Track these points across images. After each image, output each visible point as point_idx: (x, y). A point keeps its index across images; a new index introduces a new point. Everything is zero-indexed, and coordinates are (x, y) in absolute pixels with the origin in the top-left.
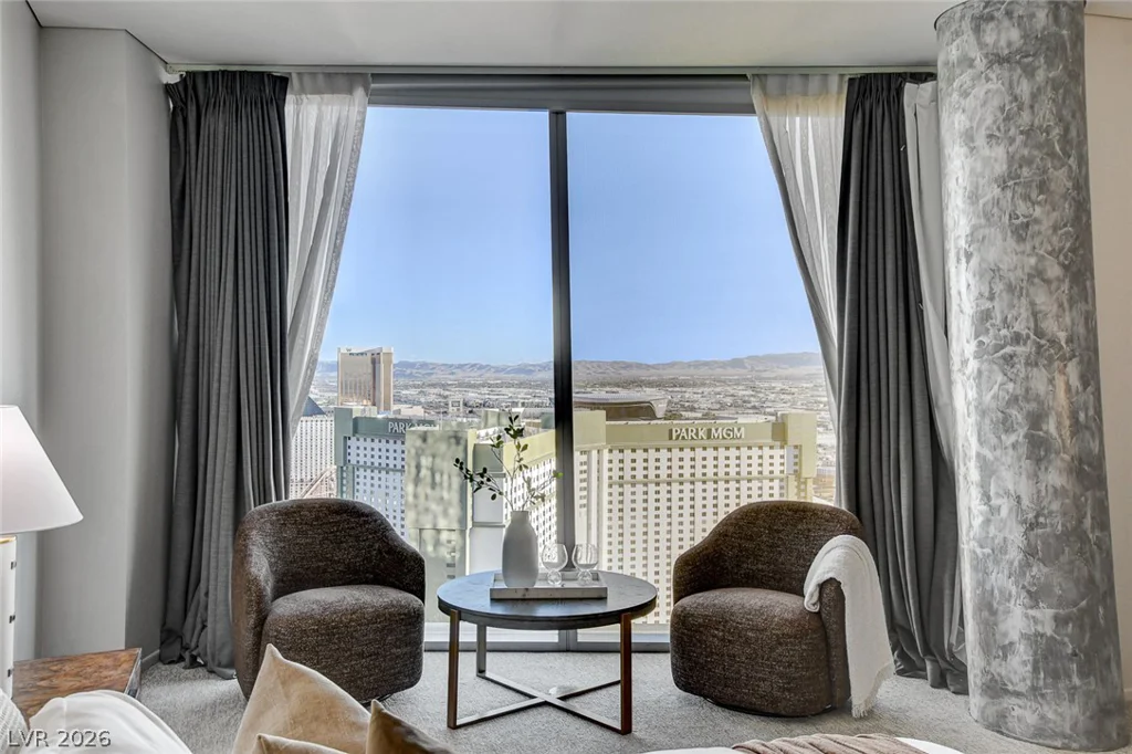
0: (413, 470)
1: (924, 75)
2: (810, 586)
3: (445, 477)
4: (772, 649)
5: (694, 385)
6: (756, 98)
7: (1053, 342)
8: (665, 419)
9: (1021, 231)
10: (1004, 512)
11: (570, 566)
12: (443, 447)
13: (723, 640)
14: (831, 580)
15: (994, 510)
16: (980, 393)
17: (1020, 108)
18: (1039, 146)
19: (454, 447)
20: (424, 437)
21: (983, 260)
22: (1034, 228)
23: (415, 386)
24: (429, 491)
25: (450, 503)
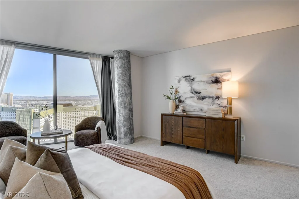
0: (18, 118)
1: (112, 58)
2: (96, 128)
3: (26, 119)
4: (90, 138)
5: (80, 100)
6: (89, 57)
7: (127, 94)
8: (75, 106)
9: (123, 80)
10: (121, 116)
11: (56, 129)
12: (26, 113)
13: (83, 137)
14: (99, 127)
15: (120, 116)
16: (118, 101)
17: (123, 64)
18: (125, 69)
19: (28, 113)
20: (21, 111)
21: (119, 83)
22: (125, 79)
23: (18, 101)
24: (22, 122)
25: (27, 124)
